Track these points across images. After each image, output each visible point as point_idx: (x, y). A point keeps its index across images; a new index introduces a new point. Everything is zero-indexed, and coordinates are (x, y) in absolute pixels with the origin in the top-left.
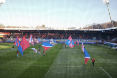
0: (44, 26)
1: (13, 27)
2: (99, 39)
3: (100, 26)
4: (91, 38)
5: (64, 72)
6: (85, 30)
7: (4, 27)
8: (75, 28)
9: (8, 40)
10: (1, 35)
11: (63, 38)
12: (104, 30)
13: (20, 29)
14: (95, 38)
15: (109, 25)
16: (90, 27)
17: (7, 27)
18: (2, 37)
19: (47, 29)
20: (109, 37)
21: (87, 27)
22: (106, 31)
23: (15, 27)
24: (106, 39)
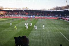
0: (27, 8)
1: (8, 8)
2: (60, 16)
3: (60, 8)
4: (55, 15)
5: (39, 35)
6: (51, 10)
7: (3, 8)
8: (45, 9)
9: (6, 16)
11: (38, 15)
13: (13, 10)
14: (57, 15)
15: (66, 8)
17: (5, 8)
18: (2, 14)
19: (29, 10)
20: (65, 15)
21: (53, 8)
22: (64, 11)
23: (10, 8)
24: (64, 16)
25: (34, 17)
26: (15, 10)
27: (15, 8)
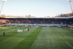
0: (30, 15)
1: (11, 16)
2: (65, 24)
3: (65, 15)
6: (56, 18)
7: (5, 16)
8: (49, 17)
9: (8, 24)
10: (4, 21)
11: (42, 23)
12: (68, 18)
13: (15, 18)
14: (62, 23)
15: (71, 15)
16: (59, 16)
17: (8, 16)
18: (4, 22)
19: (32, 17)
20: (71, 22)
21: (57, 16)
22: (69, 18)
23: (12, 16)
24: (69, 24)
25: (38, 26)
26: (18, 18)
27: (18, 16)
